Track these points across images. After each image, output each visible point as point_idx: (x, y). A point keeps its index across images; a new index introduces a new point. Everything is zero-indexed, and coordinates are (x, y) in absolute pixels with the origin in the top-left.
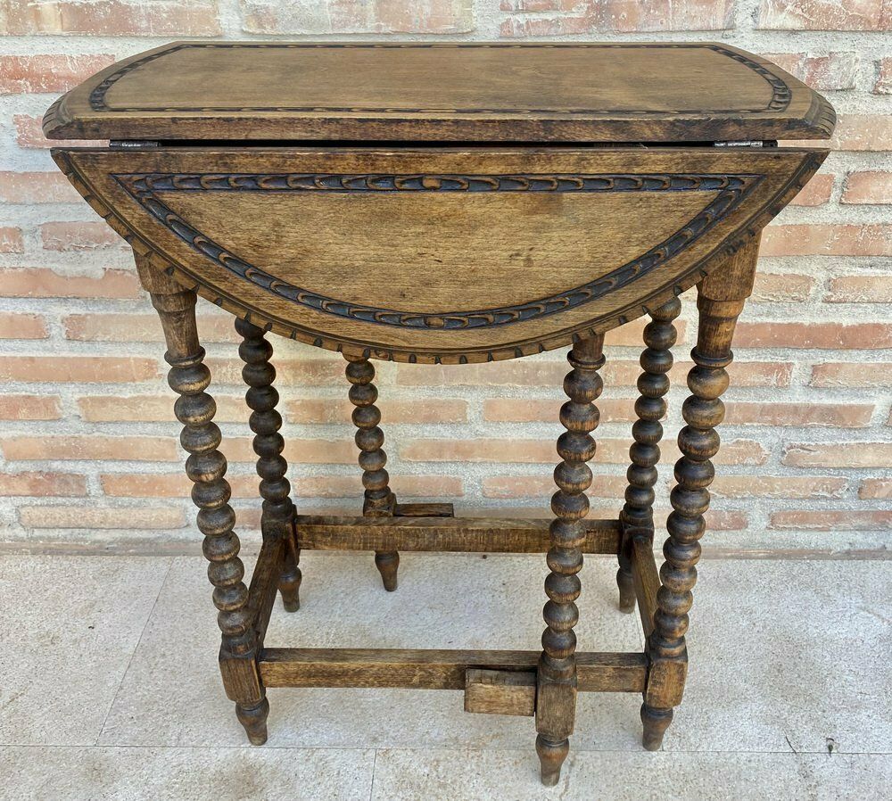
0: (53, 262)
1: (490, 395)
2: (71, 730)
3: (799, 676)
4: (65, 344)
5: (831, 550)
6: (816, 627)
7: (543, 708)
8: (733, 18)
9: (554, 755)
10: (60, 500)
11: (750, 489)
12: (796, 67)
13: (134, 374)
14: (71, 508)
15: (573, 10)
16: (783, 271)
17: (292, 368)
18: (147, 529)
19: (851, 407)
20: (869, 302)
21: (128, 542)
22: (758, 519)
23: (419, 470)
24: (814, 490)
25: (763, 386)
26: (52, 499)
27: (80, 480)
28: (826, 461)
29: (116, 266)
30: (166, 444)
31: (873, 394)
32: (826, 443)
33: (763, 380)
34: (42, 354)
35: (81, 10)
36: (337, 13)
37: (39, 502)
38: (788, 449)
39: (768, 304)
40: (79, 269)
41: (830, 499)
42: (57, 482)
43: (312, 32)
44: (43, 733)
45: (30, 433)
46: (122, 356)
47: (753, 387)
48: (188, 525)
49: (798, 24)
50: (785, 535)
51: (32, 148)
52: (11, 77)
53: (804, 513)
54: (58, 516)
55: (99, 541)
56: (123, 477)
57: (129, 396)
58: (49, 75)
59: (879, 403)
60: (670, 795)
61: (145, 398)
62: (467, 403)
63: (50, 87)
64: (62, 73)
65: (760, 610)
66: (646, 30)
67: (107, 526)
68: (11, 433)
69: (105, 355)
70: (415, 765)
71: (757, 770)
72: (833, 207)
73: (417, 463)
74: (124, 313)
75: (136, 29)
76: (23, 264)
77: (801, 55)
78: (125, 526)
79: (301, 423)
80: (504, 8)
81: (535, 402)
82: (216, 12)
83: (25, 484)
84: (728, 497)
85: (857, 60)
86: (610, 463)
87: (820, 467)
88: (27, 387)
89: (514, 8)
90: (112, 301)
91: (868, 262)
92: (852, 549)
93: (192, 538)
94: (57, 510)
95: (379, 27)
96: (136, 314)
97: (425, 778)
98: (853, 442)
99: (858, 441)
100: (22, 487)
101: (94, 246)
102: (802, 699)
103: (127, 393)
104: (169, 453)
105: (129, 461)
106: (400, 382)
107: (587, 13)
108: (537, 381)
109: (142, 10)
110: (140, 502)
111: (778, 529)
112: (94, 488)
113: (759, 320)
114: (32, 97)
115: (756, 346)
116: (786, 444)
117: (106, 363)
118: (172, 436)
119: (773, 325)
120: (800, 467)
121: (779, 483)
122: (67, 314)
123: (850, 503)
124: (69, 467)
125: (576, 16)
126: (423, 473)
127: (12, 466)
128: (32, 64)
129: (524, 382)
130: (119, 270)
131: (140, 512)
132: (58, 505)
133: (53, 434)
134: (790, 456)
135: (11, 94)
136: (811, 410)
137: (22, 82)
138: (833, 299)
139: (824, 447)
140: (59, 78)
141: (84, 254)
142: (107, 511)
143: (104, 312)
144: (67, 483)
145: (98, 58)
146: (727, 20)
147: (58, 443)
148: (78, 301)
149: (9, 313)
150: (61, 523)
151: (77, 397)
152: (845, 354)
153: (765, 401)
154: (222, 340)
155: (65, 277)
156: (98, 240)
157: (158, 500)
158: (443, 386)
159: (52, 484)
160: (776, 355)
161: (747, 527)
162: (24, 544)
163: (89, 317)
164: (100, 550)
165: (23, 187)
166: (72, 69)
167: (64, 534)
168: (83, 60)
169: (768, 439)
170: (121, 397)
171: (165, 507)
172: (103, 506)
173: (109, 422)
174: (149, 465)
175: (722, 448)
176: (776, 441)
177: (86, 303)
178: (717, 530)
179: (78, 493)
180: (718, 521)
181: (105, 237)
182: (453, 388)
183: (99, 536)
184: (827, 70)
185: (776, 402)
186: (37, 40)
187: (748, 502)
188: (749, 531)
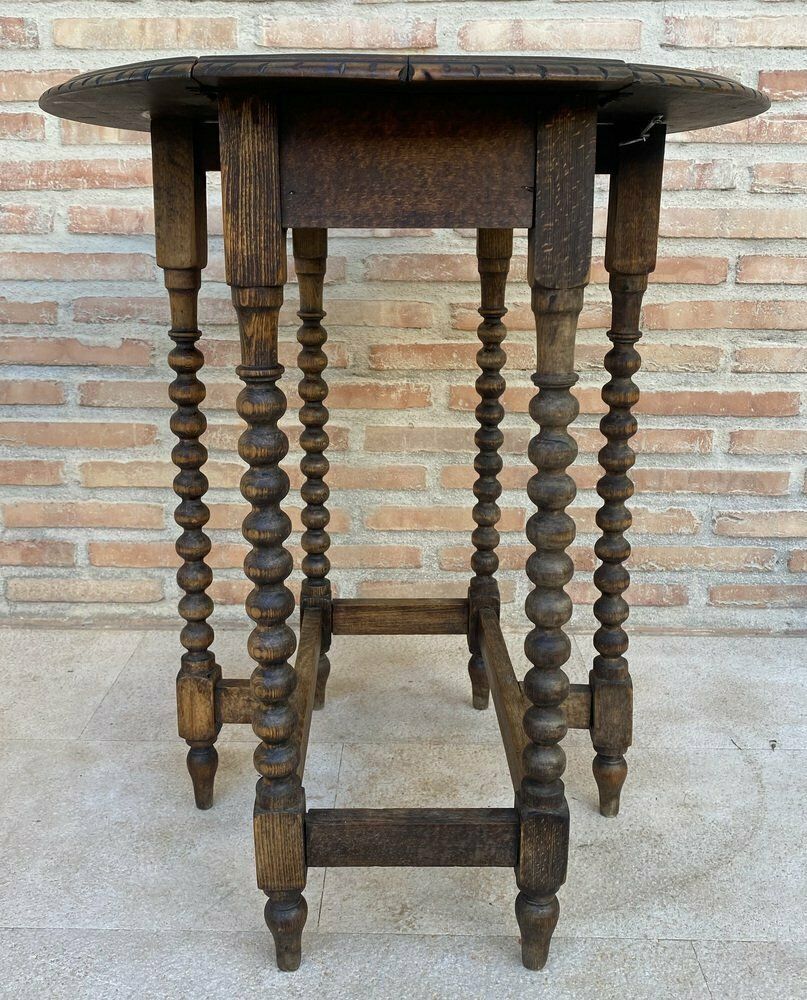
0: (79, 333)
1: (446, 461)
3: (742, 705)
4: (78, 411)
5: (770, 630)
6: (758, 676)
10: (48, 571)
11: (686, 560)
12: (688, 171)
13: (135, 440)
14: (57, 579)
16: (695, 343)
18: (125, 603)
19: (769, 473)
20: (772, 372)
21: (104, 618)
22: (698, 597)
23: (382, 539)
24: (746, 562)
25: (688, 453)
26: (41, 569)
27: (69, 547)
28: (754, 530)
29: (133, 336)
30: (154, 510)
31: (787, 461)
32: (752, 511)
33: (688, 447)
34: (55, 420)
37: (27, 572)
39: (685, 374)
40: (100, 339)
41: (762, 572)
42: (48, 551)
45: (32, 500)
46: (126, 422)
47: (678, 454)
48: (164, 598)
49: (685, 138)
50: (724, 613)
51: (79, 234)
52: (73, 176)
53: (740, 588)
54: (42, 588)
55: (76, 617)
56: (110, 545)
57: (127, 461)
58: (103, 175)
59: (794, 469)
61: (142, 463)
62: (426, 469)
63: (102, 184)
64: (113, 172)
65: (704, 666)
67: (87, 599)
68: (16, 499)
69: (112, 421)
71: (704, 759)
72: (731, 287)
74: (134, 380)
76: (54, 334)
77: (691, 161)
78: (104, 600)
83: (18, 553)
84: (667, 569)
85: (734, 166)
87: (749, 537)
88: (36, 452)
90: (126, 369)
91: (766, 335)
92: (790, 629)
93: (165, 614)
94: (43, 582)
96: (144, 381)
98: (775, 511)
99: (780, 510)
100: (14, 556)
101: (116, 319)
102: (746, 718)
103: (125, 459)
104: (155, 519)
105: (118, 528)
106: (367, 448)
110: (122, 573)
111: (717, 606)
112: (81, 557)
113: (679, 389)
114: (86, 192)
115: (678, 415)
116: (715, 512)
117: (110, 428)
118: (160, 502)
119: (690, 393)
120: (731, 537)
121: (713, 554)
122: (84, 381)
123: (782, 578)
124: (61, 535)
126: (385, 542)
127: (9, 534)
128: (91, 166)
130: (134, 340)
131: (121, 583)
132: (45, 576)
133: (55, 501)
134: (719, 525)
135: (70, 190)
136: (735, 476)
137: (81, 180)
138: (740, 369)
139: (751, 516)
140: (111, 176)
141: (107, 326)
142: (90, 582)
143: (117, 380)
144: (57, 552)
145: (143, 161)
147: (56, 510)
148: (95, 368)
149: (34, 379)
150: (45, 597)
151: (80, 462)
152: (757, 421)
153: (692, 468)
154: (215, 406)
155: (88, 347)
156: (122, 313)
157: (138, 571)
158: (405, 452)
159: (43, 553)
160: (696, 422)
161: (687, 603)
162: (5, 621)
163: (102, 384)
164: (77, 624)
165: (66, 266)
166: (121, 170)
167: (44, 609)
168: (131, 162)
169: (698, 507)
170: (120, 461)
171: (144, 578)
172: (87, 578)
173: (105, 488)
174: (135, 532)
175: (657, 517)
176: (705, 509)
177: (102, 370)
178: (660, 606)
179: (66, 563)
180: (660, 596)
181: (128, 310)
182: (414, 454)
183: (79, 611)
184: (711, 173)
185: (702, 469)
186: (97, 148)
187: (685, 575)
188: (690, 607)
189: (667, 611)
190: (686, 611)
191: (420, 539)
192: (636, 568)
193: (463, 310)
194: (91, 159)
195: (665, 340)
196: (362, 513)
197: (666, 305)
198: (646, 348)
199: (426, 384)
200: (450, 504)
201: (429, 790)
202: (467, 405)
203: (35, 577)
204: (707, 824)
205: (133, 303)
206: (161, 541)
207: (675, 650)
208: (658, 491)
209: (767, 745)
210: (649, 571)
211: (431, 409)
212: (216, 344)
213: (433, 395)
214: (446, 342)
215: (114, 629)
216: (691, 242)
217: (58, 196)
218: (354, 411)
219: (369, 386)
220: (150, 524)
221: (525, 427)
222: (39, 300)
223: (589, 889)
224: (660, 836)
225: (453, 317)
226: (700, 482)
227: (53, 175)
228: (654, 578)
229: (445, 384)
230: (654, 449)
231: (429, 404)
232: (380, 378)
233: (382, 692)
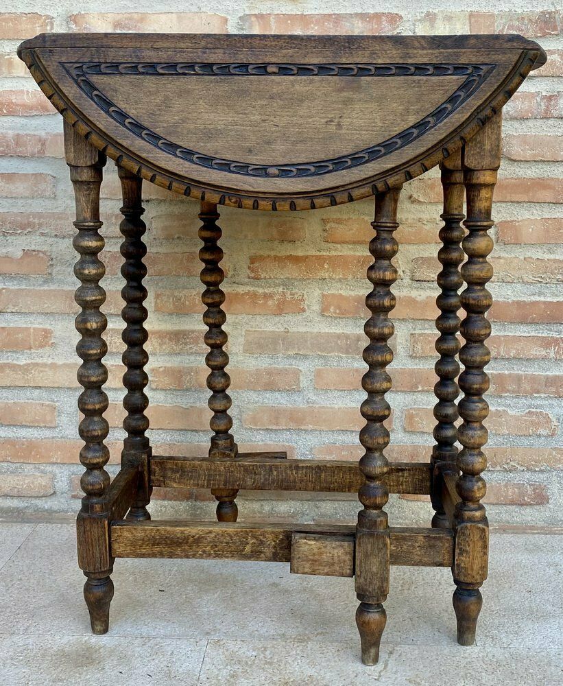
1: (319, 363)
7: (361, 562)
9: (372, 620)
11: (546, 461)
12: (535, 101)
13: (32, 343)
16: (546, 257)
17: (160, 337)
18: (19, 497)
23: (259, 437)
25: (544, 359)
29: (33, 247)
30: (48, 409)
33: (544, 353)
39: (539, 285)
46: (25, 326)
47: (536, 359)
48: (55, 493)
56: (6, 441)
57: (25, 362)
58: (10, 104)
60: (483, 674)
61: (37, 364)
62: (301, 371)
63: (10, 111)
64: (19, 102)
69: (12, 325)
70: (244, 650)
73: (257, 430)
74: (32, 288)
77: (538, 93)
79: (162, 389)
81: (357, 370)
84: (528, 469)
86: (423, 433)
90: (26, 277)
93: (56, 508)
96: (42, 288)
97: (253, 658)
101: (19, 232)
103: (23, 360)
104: (48, 418)
105: (15, 426)
106: (245, 351)
108: (358, 351)
110: (16, 468)
113: (533, 299)
115: (534, 322)
117: (11, 332)
118: (53, 401)
119: (544, 302)
126: (262, 441)
129: (347, 352)
130: (34, 251)
131: (16, 478)
140: (17, 105)
141: (10, 238)
143: (17, 287)
153: (548, 373)
156: (23, 227)
157: (32, 466)
160: (551, 330)
161: (548, 502)
163: (4, 291)
168: (36, 93)
169: (555, 410)
170: (17, 363)
171: (37, 474)
173: (3, 387)
174: (30, 430)
175: (517, 419)
176: (561, 412)
177: (4, 279)
178: (522, 505)
180: (522, 495)
181: (29, 224)
182: (289, 357)
184: (557, 104)
185: (557, 374)
186: (6, 80)
187: (546, 475)
188: (551, 506)
189: (528, 510)
190: (547, 510)
191: (295, 437)
192: (498, 468)
193: (333, 225)
195: (519, 254)
196: (241, 414)
197: (518, 222)
198: (502, 261)
199: (300, 292)
200: (323, 404)
202: (338, 311)
205: (34, 218)
206: (53, 437)
207: (537, 548)
208: (517, 393)
210: (510, 471)
211: (305, 315)
212: (109, 255)
213: (306, 302)
214: (318, 253)
215: (7, 522)
216: (540, 166)
218: (234, 316)
219: (248, 293)
220: (44, 422)
225: (325, 230)
226: (556, 387)
228: (516, 478)
229: (317, 292)
230: (512, 355)
231: (304, 310)
232: (258, 286)
233: (252, 588)
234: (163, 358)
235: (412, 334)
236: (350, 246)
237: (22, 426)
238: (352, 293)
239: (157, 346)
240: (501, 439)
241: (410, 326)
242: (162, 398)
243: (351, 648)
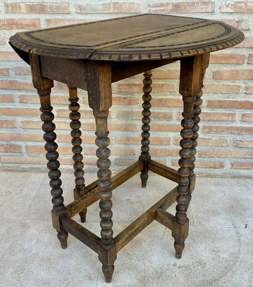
0: (17, 79)
2: (16, 216)
3: (238, 208)
4: (19, 104)
5: (251, 176)
6: (245, 196)
8: (214, 9)
10: (13, 154)
11: (224, 154)
12: (233, 23)
13: (39, 114)
14: (16, 157)
15: (169, 7)
16: (232, 84)
17: (85, 112)
18: (39, 164)
21: (33, 168)
22: (227, 165)
23: (122, 146)
24: (245, 155)
25: (227, 120)
26: (11, 153)
27: (20, 147)
28: (248, 145)
32: (248, 139)
33: (227, 118)
34: (12, 107)
35: (32, 6)
36: (102, 7)
37: (7, 154)
38: (236, 141)
39: (228, 94)
41: (250, 158)
42: (13, 148)
43: (95, 12)
44: (8, 216)
45: (6, 132)
46: (35, 108)
47: (224, 121)
49: (232, 11)
50: (236, 171)
52: (11, 24)
53: (242, 163)
54: (12, 159)
55: (24, 168)
56: (33, 147)
57: (36, 120)
58: (22, 24)
62: (137, 125)
63: (21, 27)
64: (25, 23)
65: (227, 191)
66: (189, 12)
67: (27, 163)
68: (0, 132)
69: (31, 107)
70: (118, 227)
71: (223, 231)
72: (246, 65)
73: (122, 144)
75: (46, 11)
76: (9, 79)
77: (234, 20)
78: (32, 163)
79: (87, 130)
80: (149, 6)
81: (158, 124)
82: (69, 7)
83: (3, 148)
84: (218, 157)
85: (250, 21)
87: (246, 148)
88: (6, 117)
89: (152, 6)
94: (12, 157)
95: (114, 11)
102: (238, 214)
105: (35, 141)
106: (117, 118)
107: (172, 7)
108: (159, 118)
109: (48, 6)
110: (37, 155)
111: (234, 168)
112: (24, 150)
113: (225, 99)
115: (224, 108)
116: (235, 140)
117: (30, 110)
119: (229, 101)
120: (240, 147)
121: (234, 153)
122: (20, 94)
124: (17, 143)
125: (169, 8)
128: (17, 21)
129: (154, 118)
131: (37, 158)
132: (12, 155)
133: (13, 133)
134: (236, 144)
135: (10, 29)
136: (242, 129)
137: (14, 26)
138: (247, 93)
139: (247, 141)
140: (24, 25)
142: (27, 158)
143: (31, 94)
144: (16, 148)
145: (35, 19)
146: (212, 9)
147: (14, 135)
148: (24, 90)
149: (4, 94)
150: (13, 162)
151: (21, 120)
152: (252, 110)
154: (65, 103)
155: (21, 83)
158: (130, 119)
159: (11, 149)
160: (231, 110)
161: (224, 167)
162: (1, 169)
163: (26, 95)
164: (24, 170)
165: (11, 56)
166: (28, 22)
167: (13, 165)
168: (31, 20)
169: (229, 138)
170: (34, 121)
171: (45, 157)
172: (26, 156)
173: (30, 129)
174: (41, 143)
175: (215, 141)
176: (232, 138)
177: (26, 91)
178: (215, 168)
179: (19, 152)
180: (215, 165)
182: (133, 120)
183: (24, 166)
184: (241, 24)
185: (232, 126)
186: (19, 14)
187: (224, 159)
188: (225, 169)
189: (217, 170)
190: (224, 170)
191: (135, 146)
192: (207, 156)
194: (17, 18)
195: (221, 83)
196: (116, 138)
197: (222, 71)
198: (214, 85)
199: (137, 97)
201: (133, 243)
203: (9, 156)
204: (220, 259)
207: (218, 184)
208: (216, 132)
209: (244, 226)
210: (211, 157)
211: (139, 105)
213: (139, 100)
215: (36, 172)
216: (232, 49)
217: (6, 31)
219: (118, 97)
221: (171, 111)
222: (3, 68)
223: (180, 285)
224: (205, 263)
226: (230, 130)
227: (4, 24)
228: (213, 160)
230: (215, 119)
231: (138, 103)
232: (121, 95)
233: (121, 201)
234: (87, 119)
235: (179, 112)
236: (156, 80)
237: (38, 142)
238: (157, 97)
239: (84, 115)
240: (209, 147)
241: (178, 109)
242: (87, 133)
243: (153, 226)
